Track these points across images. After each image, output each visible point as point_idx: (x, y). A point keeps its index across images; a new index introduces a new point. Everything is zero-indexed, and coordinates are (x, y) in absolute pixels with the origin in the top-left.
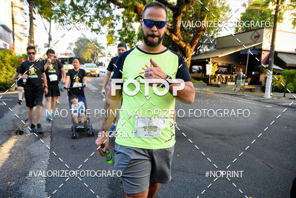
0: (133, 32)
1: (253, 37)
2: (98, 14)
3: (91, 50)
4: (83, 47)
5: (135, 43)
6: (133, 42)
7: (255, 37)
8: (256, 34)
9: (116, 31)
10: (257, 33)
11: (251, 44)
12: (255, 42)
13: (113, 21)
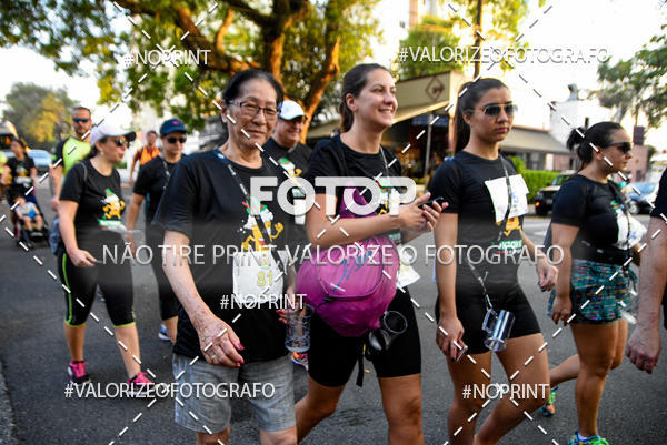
0: (165, 75)
1: (431, 91)
2: (72, 27)
3: (53, 116)
4: (29, 109)
5: (168, 101)
6: (163, 98)
7: (435, 90)
8: (436, 84)
9: (121, 71)
10: (439, 81)
11: (427, 104)
12: (435, 102)
13: (112, 47)
